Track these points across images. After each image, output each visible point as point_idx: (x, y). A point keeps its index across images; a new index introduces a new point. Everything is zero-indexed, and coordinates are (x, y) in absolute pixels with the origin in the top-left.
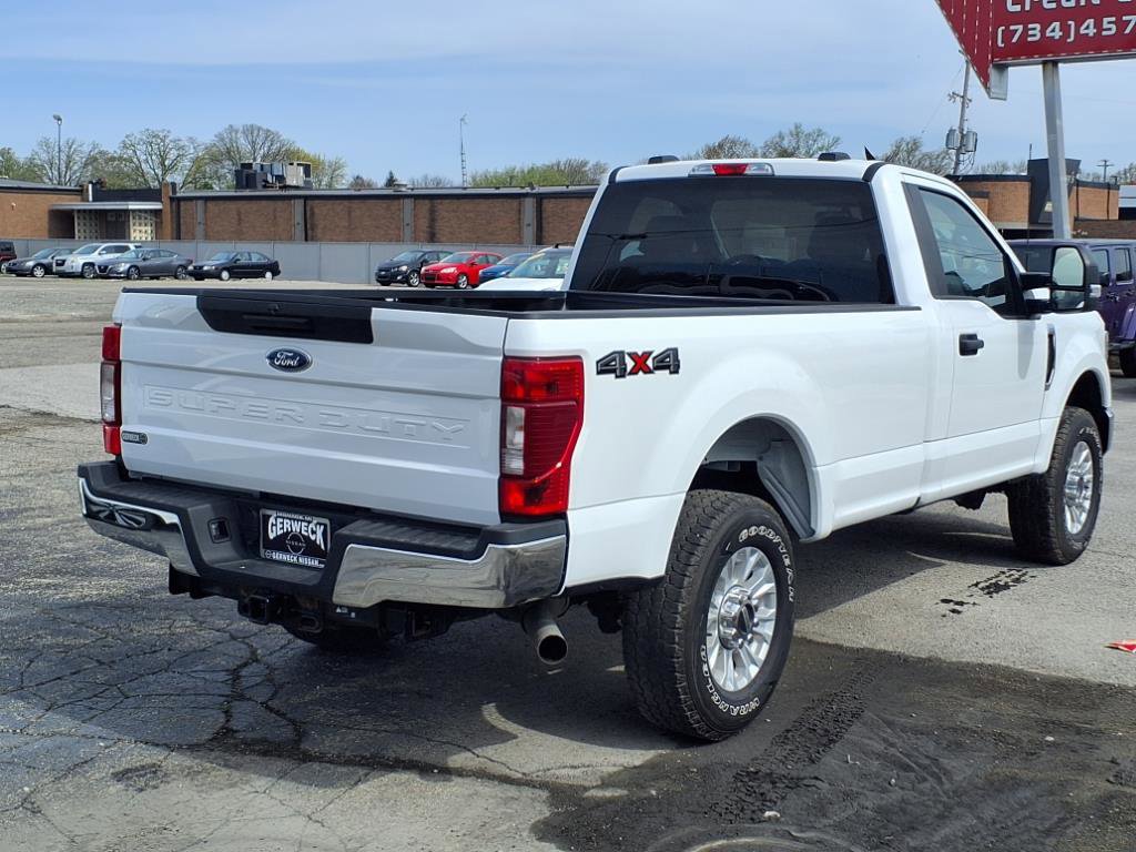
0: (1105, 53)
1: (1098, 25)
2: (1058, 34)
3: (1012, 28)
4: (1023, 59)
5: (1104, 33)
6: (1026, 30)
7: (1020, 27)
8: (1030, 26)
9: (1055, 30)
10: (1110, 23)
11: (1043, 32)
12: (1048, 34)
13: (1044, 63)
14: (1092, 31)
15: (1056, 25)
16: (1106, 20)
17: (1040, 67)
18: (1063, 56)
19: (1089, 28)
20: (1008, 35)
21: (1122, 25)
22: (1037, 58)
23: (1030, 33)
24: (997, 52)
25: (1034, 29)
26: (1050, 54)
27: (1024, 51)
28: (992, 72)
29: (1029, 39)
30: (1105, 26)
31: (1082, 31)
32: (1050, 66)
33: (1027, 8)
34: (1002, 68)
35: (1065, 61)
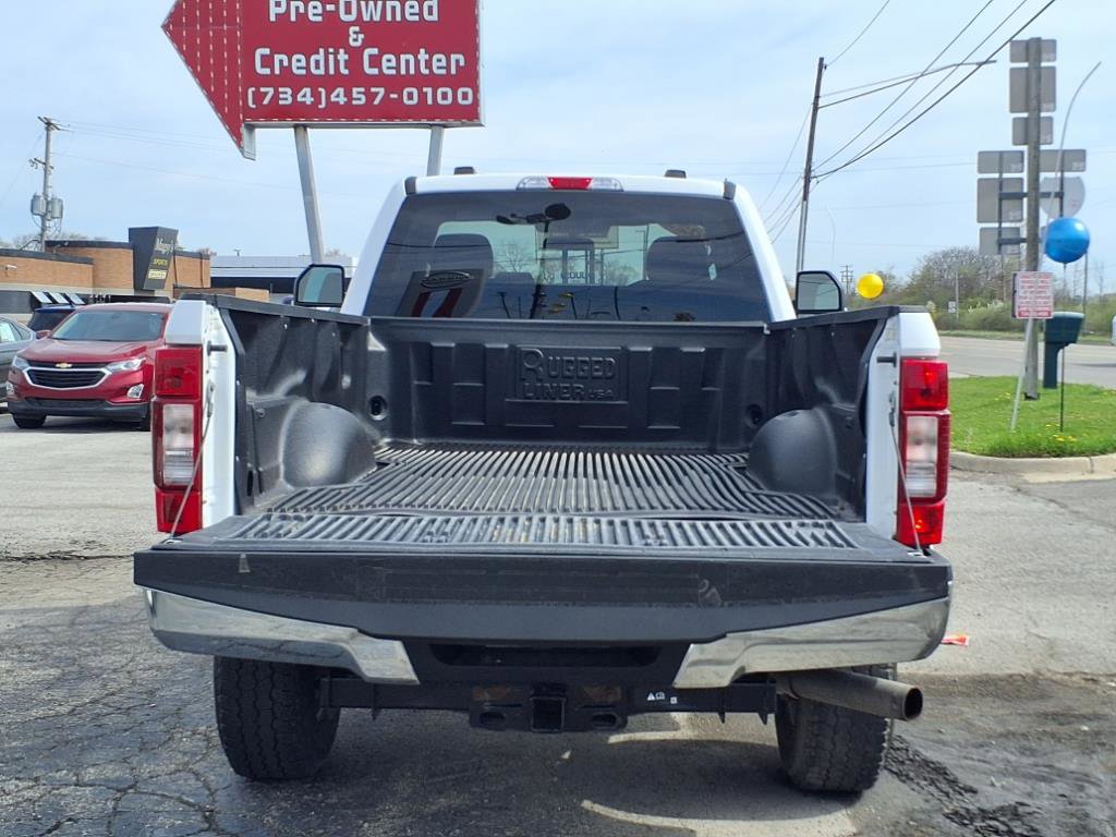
0: (356, 121)
1: (348, 94)
2: (309, 100)
3: (262, 90)
4: (276, 122)
5: (354, 102)
6: (277, 93)
7: (271, 91)
8: (281, 90)
9: (305, 96)
10: (359, 93)
11: (294, 96)
12: (299, 99)
13: (296, 127)
14: (342, 100)
15: (307, 90)
16: (355, 90)
17: (293, 130)
18: (316, 121)
19: (339, 96)
20: (259, 97)
21: (371, 97)
22: (290, 122)
23: (281, 96)
24: (248, 112)
25: (286, 93)
26: (300, 117)
27: (276, 114)
28: (243, 130)
29: (281, 102)
30: (355, 95)
31: (333, 99)
32: (301, 130)
33: (277, 72)
34: (251, 128)
35: (312, 127)
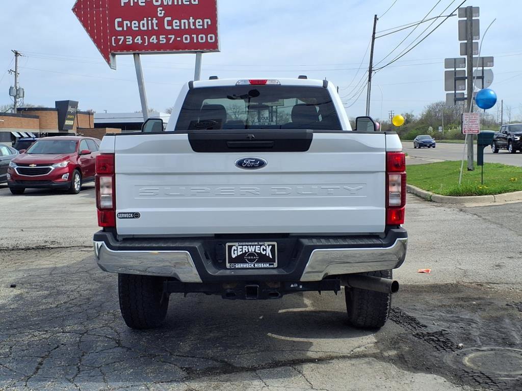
0: (162, 51)
1: (158, 39)
2: (140, 42)
3: (119, 37)
4: (125, 52)
5: (161, 42)
6: (125, 39)
7: (122, 38)
8: (127, 37)
9: (138, 40)
10: (163, 38)
11: (133, 40)
12: (135, 41)
13: (134, 54)
14: (155, 41)
15: (139, 37)
16: (161, 37)
17: (133, 55)
18: (143, 51)
19: (154, 39)
20: (117, 41)
21: (168, 39)
22: (131, 52)
23: (127, 40)
24: (112, 48)
25: (129, 39)
26: (136, 50)
27: (125, 48)
28: (110, 56)
29: (127, 43)
30: (161, 39)
31: (151, 41)
32: (137, 55)
33: (125, 29)
34: (114, 55)
35: (142, 54)
